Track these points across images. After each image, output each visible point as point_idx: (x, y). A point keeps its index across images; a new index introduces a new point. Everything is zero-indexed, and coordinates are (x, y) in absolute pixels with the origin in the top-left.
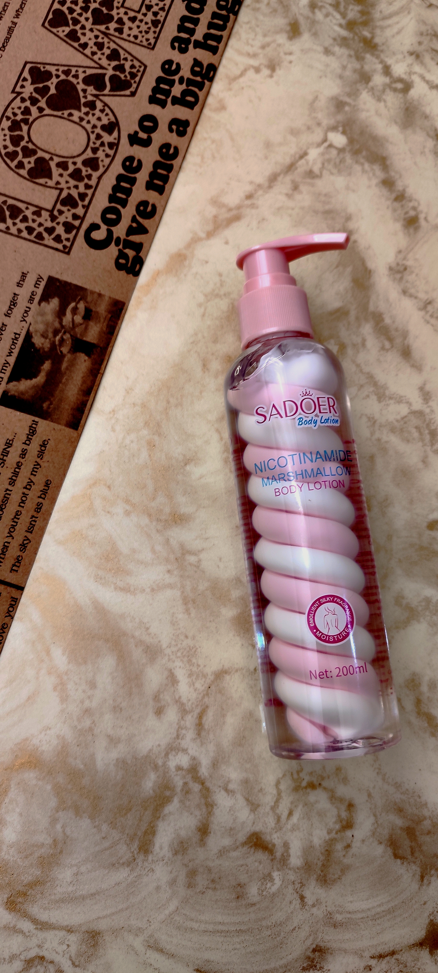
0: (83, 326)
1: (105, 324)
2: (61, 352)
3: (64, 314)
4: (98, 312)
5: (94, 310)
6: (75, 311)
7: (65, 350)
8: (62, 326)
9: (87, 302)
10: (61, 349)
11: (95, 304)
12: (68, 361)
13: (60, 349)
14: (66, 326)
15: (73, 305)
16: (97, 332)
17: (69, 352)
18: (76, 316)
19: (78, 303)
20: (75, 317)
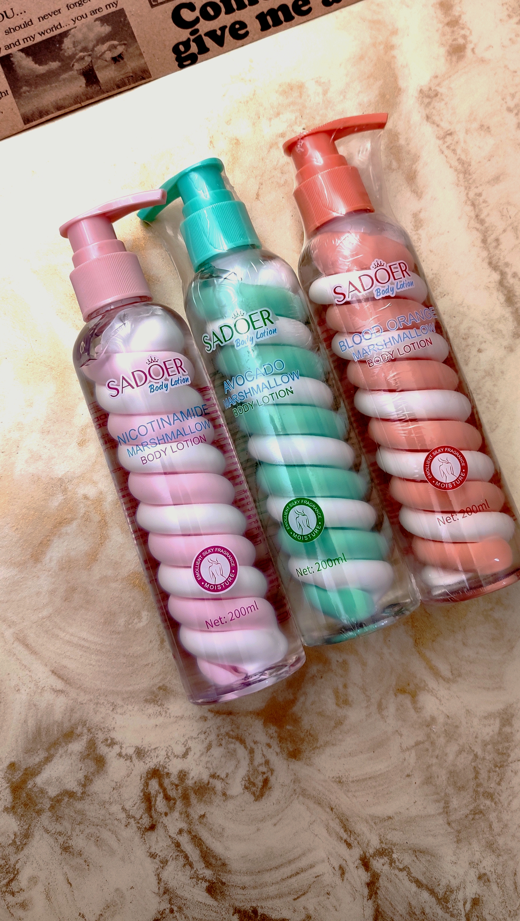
0: (106, 63)
1: (122, 77)
2: (73, 65)
3: (103, 43)
4: (126, 64)
5: (125, 60)
6: (113, 48)
7: (78, 66)
8: (93, 50)
9: (126, 51)
10: (75, 64)
11: (131, 57)
12: (71, 76)
13: (74, 62)
14: (96, 51)
15: (116, 43)
16: (110, 76)
17: (77, 70)
18: (109, 52)
19: (120, 45)
20: (107, 52)
